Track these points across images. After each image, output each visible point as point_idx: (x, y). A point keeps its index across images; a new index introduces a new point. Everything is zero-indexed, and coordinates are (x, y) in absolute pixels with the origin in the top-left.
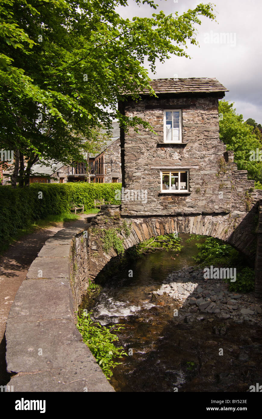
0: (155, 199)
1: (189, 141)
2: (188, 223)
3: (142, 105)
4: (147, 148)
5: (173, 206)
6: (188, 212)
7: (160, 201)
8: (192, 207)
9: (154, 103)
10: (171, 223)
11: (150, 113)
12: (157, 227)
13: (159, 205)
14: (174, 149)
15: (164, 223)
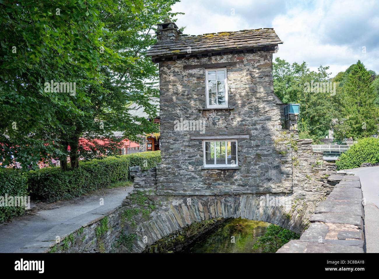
0: (196, 176)
1: (237, 105)
2: (238, 205)
3: (180, 65)
4: (186, 115)
5: (219, 184)
6: (238, 192)
7: (203, 178)
8: (242, 186)
9: (193, 62)
10: (217, 205)
11: (189, 74)
12: (200, 209)
13: (202, 183)
14: (219, 115)
15: (208, 205)
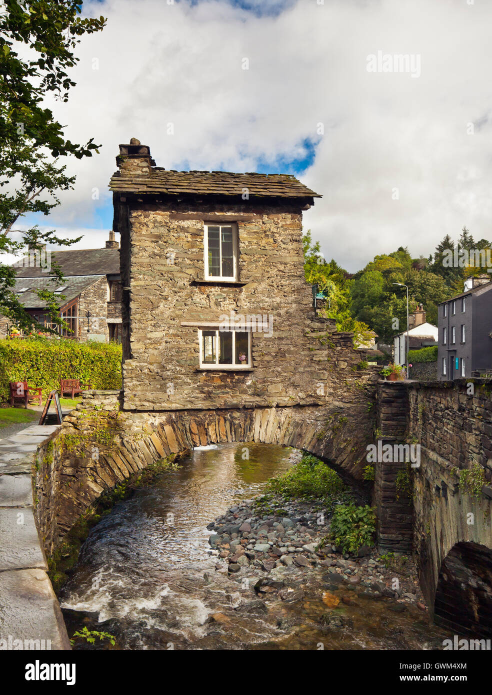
0: (189, 381)
1: (251, 279)
2: (251, 423)
3: (164, 213)
4: (173, 289)
5: (223, 393)
6: (251, 404)
7: (198, 384)
8: (258, 395)
9: (185, 209)
10: (219, 424)
11: (178, 226)
12: (193, 430)
13: (197, 391)
14: (224, 292)
15: (206, 424)
